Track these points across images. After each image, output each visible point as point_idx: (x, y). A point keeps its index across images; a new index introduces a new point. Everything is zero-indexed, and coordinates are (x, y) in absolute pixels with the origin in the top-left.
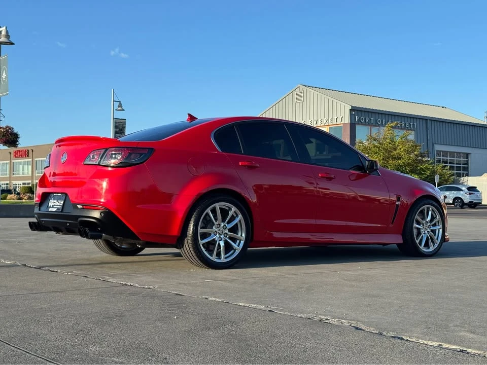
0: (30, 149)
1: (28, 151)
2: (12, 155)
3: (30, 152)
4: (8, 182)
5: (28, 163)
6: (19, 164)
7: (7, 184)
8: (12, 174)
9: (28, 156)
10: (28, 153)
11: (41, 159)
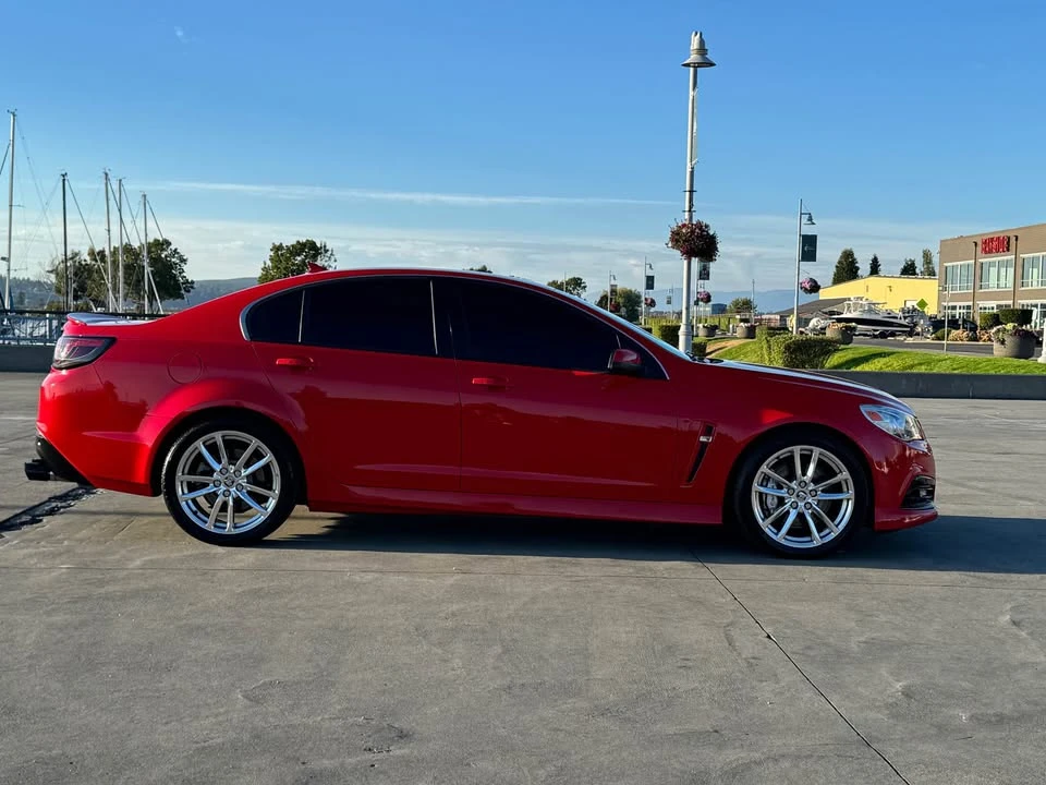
0: (1012, 235)
1: (1009, 238)
2: (979, 248)
3: (1013, 240)
4: (971, 303)
5: (1007, 264)
6: (990, 264)
7: (969, 307)
8: (977, 286)
9: (1008, 250)
10: (1008, 243)
11: (1031, 255)
